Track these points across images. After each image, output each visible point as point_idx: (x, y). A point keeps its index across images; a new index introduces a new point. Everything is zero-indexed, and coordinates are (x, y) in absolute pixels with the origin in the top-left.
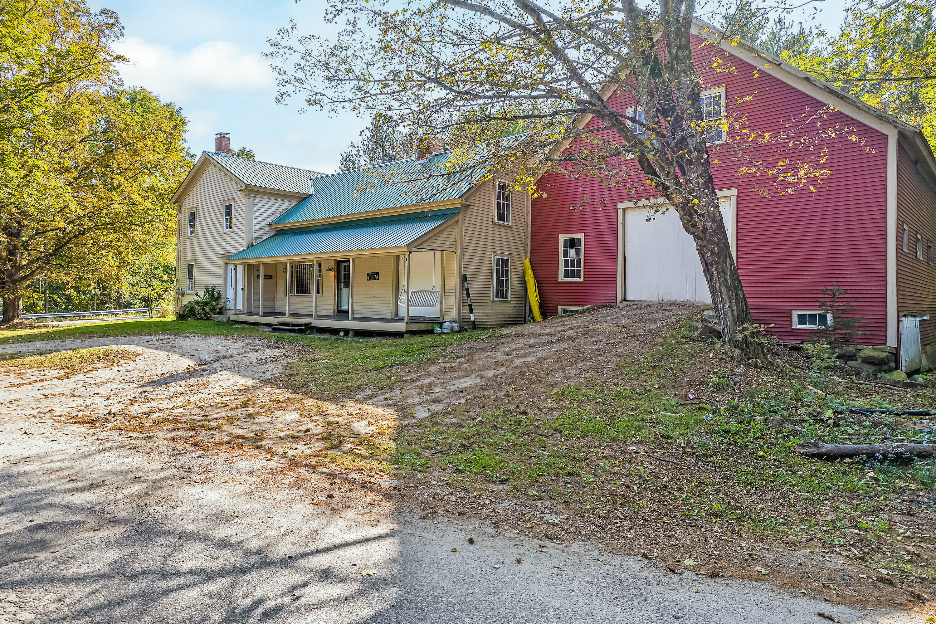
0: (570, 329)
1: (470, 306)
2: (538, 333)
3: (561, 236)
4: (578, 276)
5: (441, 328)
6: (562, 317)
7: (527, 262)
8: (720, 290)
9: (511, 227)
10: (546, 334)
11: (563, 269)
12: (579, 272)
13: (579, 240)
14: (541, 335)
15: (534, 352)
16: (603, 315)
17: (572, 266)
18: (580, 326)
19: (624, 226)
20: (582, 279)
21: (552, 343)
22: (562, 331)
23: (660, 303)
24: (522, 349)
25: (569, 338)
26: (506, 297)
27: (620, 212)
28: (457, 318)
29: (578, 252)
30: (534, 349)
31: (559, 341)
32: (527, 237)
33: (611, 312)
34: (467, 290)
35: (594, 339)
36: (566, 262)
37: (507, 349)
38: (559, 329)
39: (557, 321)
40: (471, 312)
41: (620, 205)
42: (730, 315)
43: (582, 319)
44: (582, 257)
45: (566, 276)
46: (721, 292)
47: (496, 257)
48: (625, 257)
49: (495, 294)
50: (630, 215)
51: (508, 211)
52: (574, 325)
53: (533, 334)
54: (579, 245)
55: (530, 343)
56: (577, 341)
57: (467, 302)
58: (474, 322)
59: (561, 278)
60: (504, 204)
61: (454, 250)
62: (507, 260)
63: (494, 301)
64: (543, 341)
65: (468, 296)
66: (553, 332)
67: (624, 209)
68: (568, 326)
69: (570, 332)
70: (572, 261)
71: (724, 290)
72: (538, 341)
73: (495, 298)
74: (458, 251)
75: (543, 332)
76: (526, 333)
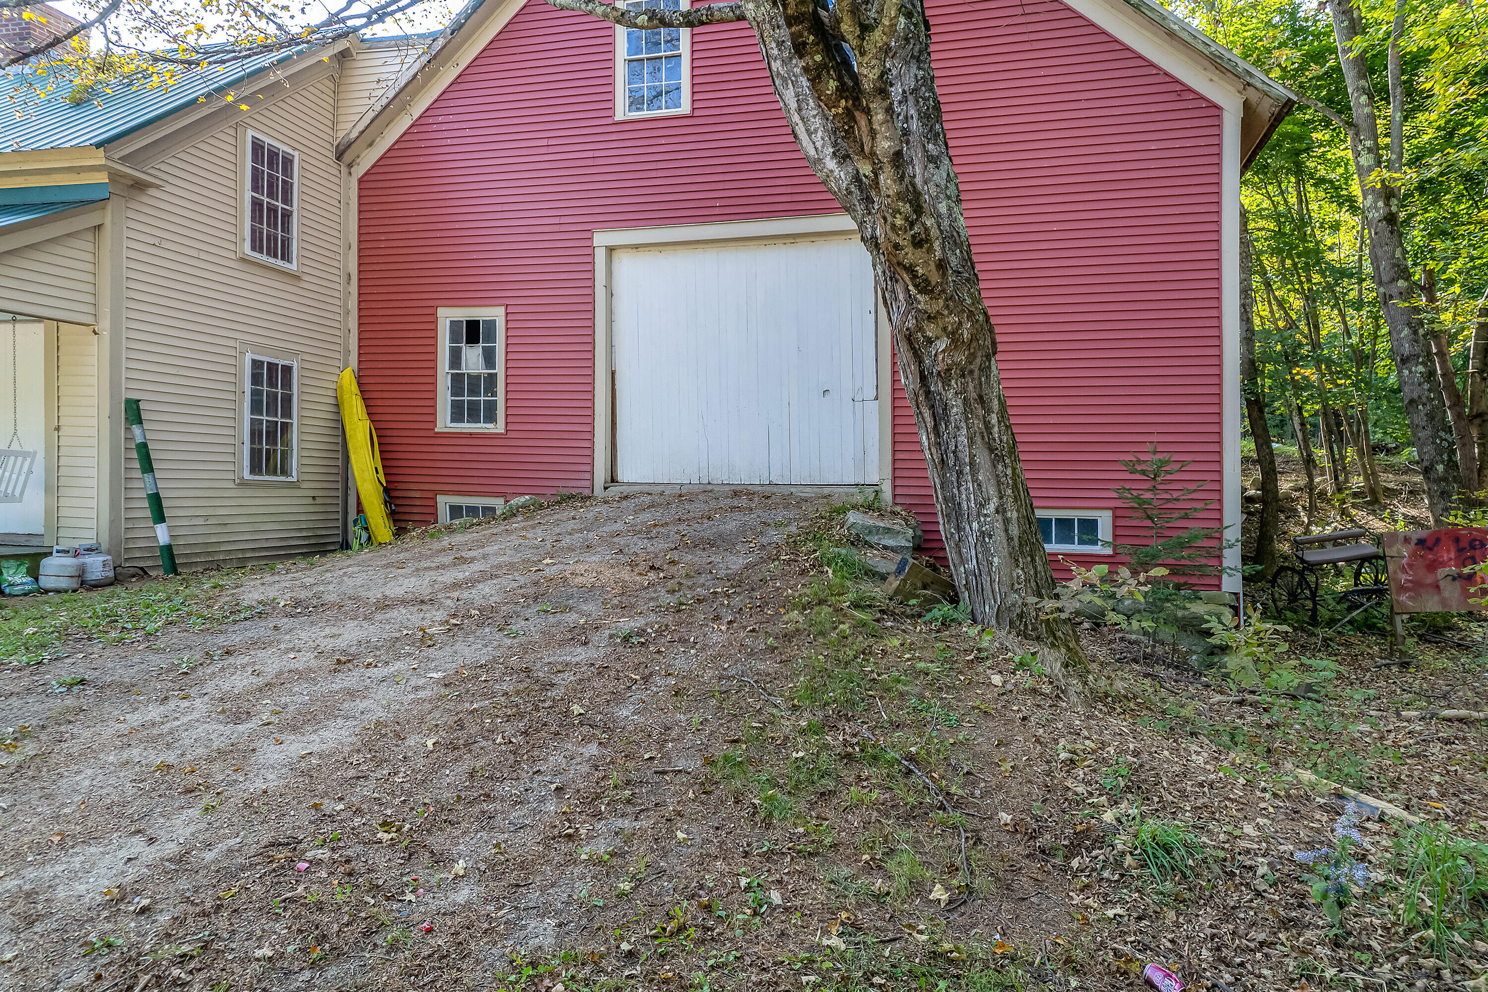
0: (485, 577)
1: (156, 501)
2: (374, 595)
3: (442, 312)
4: (491, 417)
5: (34, 573)
6: (451, 530)
7: (348, 379)
8: (972, 457)
9: (298, 278)
10: (404, 602)
11: (449, 398)
12: (491, 408)
13: (491, 324)
14: (384, 605)
15: (352, 694)
16: (571, 525)
17: (474, 391)
18: (512, 566)
19: (610, 295)
20: (499, 427)
21: (425, 640)
22: (456, 586)
23: (708, 491)
24: (302, 675)
25: (487, 615)
26: (284, 472)
27: (600, 256)
28: (105, 539)
29: (489, 357)
30: (350, 679)
31: (452, 631)
32: (348, 312)
33: (590, 515)
34: (143, 450)
35: (571, 618)
36: (457, 380)
37: (240, 682)
38: (449, 577)
39: (436, 546)
40: (159, 516)
41: (602, 239)
42: (999, 535)
43: (515, 540)
44: (500, 369)
45: (457, 416)
46: (972, 464)
47: (248, 357)
48: (613, 374)
49: (247, 462)
50: (625, 265)
51: (286, 228)
52: (494, 561)
53: (355, 599)
54: (491, 336)
55: (341, 643)
56: (518, 625)
57: (143, 486)
58: (169, 548)
59: (444, 422)
60: (273, 210)
61: (89, 320)
62: (287, 370)
63: (243, 484)
64: (390, 632)
65: (147, 465)
66: (426, 592)
67: (611, 250)
68: (477, 567)
69: (486, 588)
70: (474, 380)
71: (983, 458)
72: (371, 632)
73: (247, 475)
74: (105, 325)
75: (395, 590)
76: (331, 598)
